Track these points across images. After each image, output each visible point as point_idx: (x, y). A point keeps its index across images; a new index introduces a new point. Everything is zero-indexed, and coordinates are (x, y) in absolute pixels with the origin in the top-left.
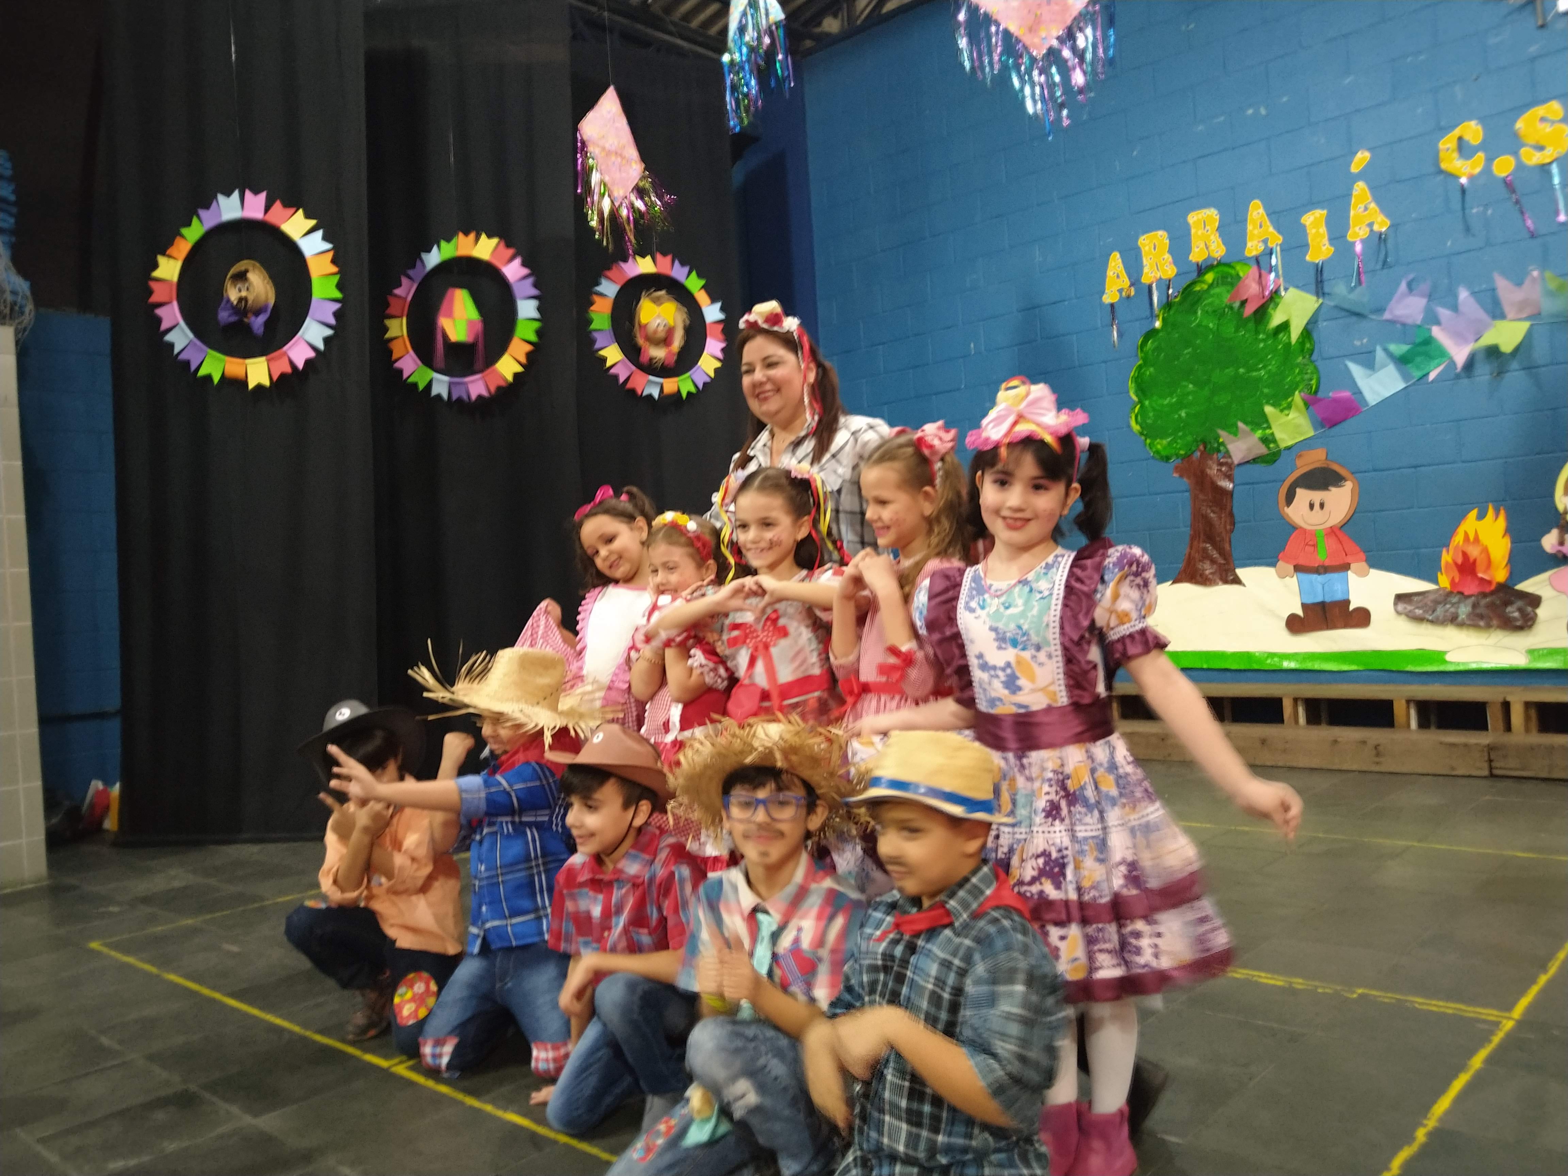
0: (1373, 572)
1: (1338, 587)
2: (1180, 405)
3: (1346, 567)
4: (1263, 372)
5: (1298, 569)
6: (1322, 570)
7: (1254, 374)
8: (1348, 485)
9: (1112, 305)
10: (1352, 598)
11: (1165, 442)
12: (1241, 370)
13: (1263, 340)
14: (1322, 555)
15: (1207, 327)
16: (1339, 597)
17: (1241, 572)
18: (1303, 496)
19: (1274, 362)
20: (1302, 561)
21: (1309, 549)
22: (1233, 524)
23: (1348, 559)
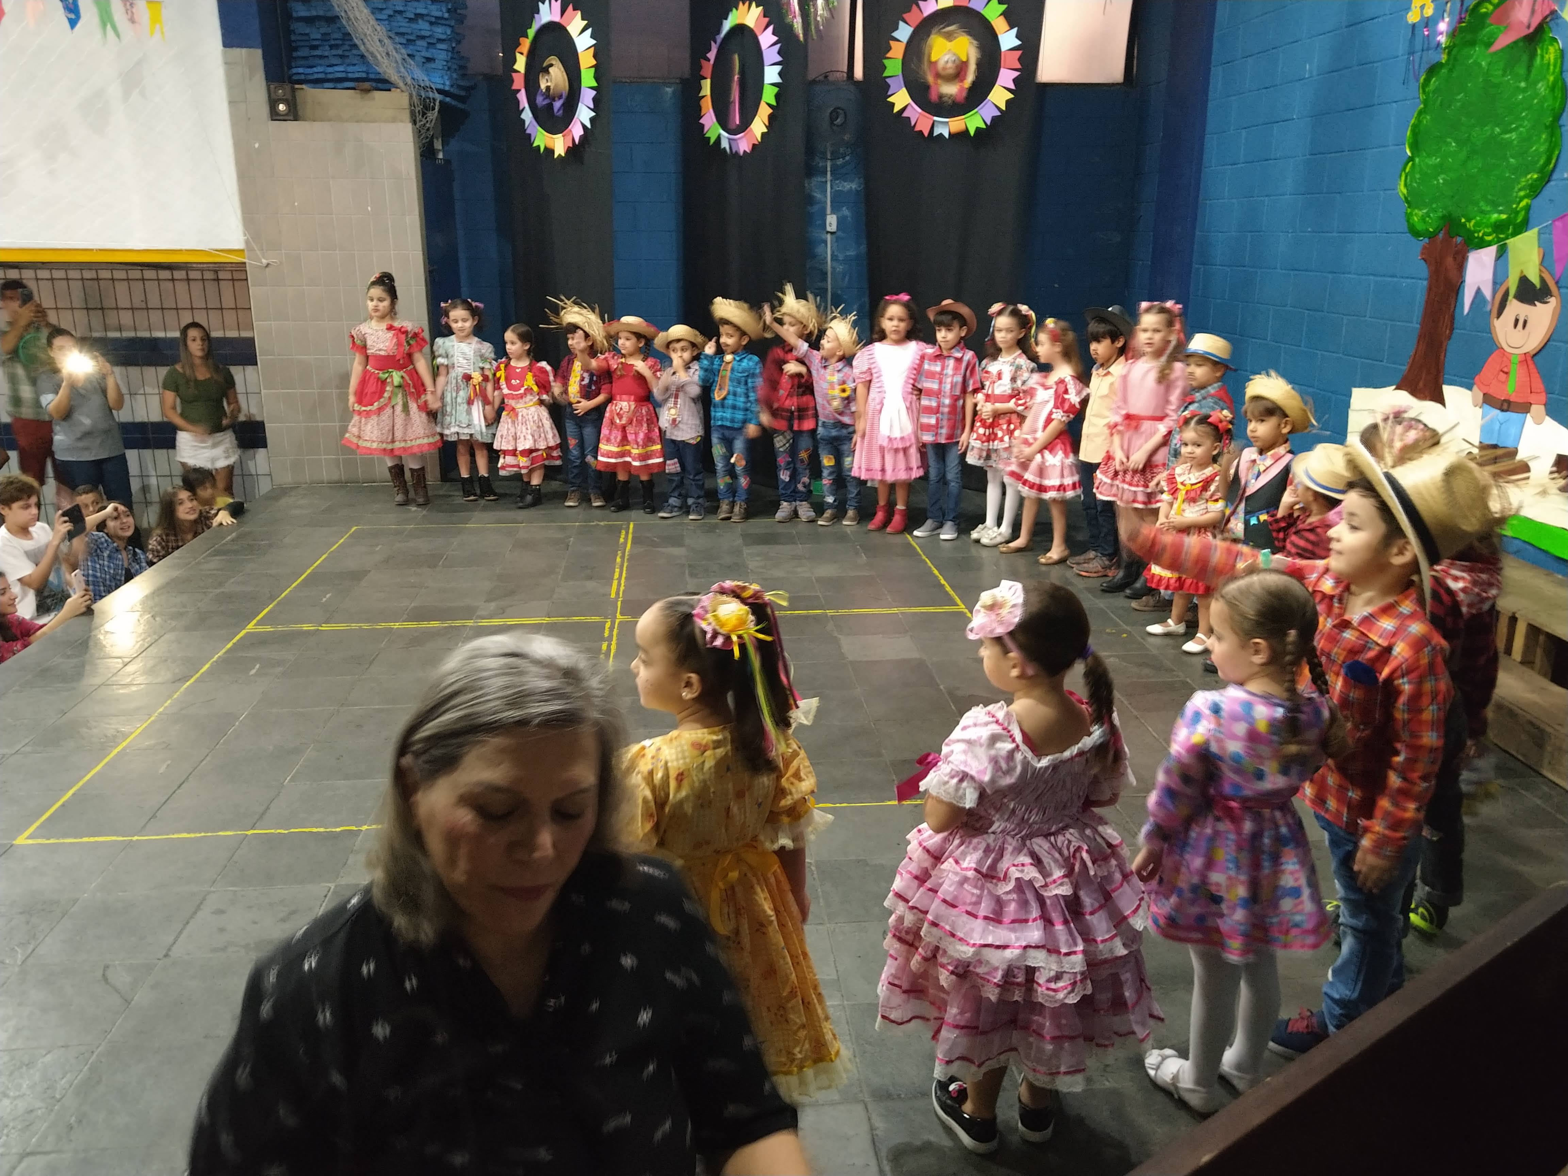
0: (1548, 419)
1: (1513, 431)
2: (1441, 168)
3: (1525, 408)
4: (1514, 136)
5: (1488, 400)
6: (1506, 406)
7: (1507, 136)
8: (1553, 301)
9: (1414, 26)
10: (1520, 449)
11: (1420, 213)
12: (1497, 130)
13: (1524, 90)
14: (1511, 388)
15: (1480, 65)
16: (1509, 443)
17: (1449, 391)
18: (1514, 308)
19: (1526, 123)
20: (1492, 391)
21: (1502, 376)
22: (1452, 329)
23: (1532, 398)
